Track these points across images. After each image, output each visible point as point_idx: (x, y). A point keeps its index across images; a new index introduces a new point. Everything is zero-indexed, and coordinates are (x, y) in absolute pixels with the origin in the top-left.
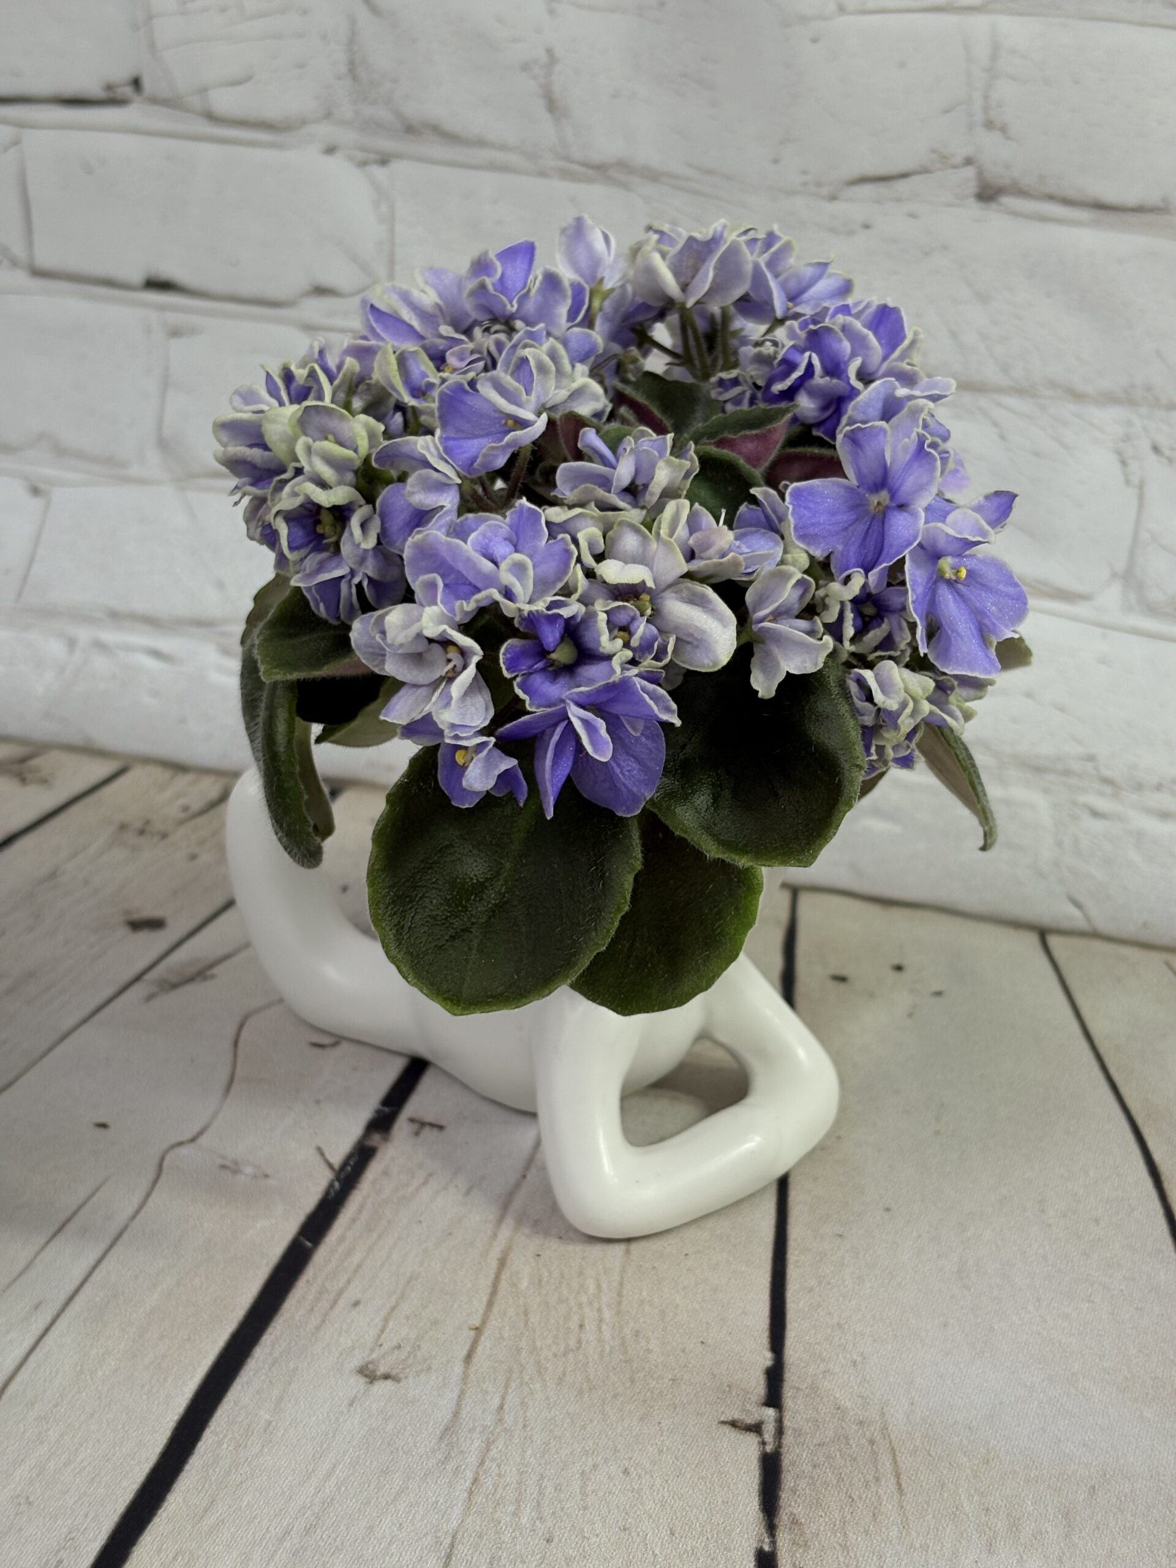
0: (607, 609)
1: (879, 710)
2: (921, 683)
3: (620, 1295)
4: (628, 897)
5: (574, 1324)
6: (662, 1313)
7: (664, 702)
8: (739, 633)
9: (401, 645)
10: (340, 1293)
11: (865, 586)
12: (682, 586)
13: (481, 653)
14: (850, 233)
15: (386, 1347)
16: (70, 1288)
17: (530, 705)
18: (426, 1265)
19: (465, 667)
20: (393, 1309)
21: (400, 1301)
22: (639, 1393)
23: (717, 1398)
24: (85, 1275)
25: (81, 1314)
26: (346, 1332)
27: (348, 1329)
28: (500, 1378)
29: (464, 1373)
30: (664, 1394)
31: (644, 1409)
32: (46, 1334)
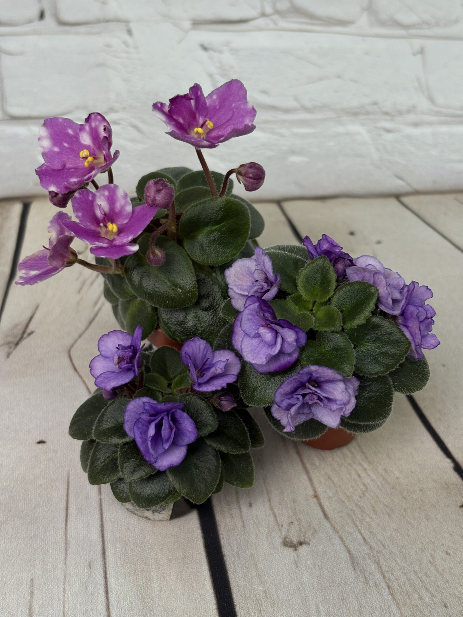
3: (363, 453)
6: (388, 455)
10: (238, 502)
15: (285, 526)
20: (270, 501)
21: (269, 495)
22: (413, 504)
23: (447, 494)
24: (101, 538)
25: (117, 563)
26: (259, 524)
27: (259, 522)
28: (349, 522)
29: (332, 526)
30: (424, 500)
31: (424, 513)
32: (108, 582)
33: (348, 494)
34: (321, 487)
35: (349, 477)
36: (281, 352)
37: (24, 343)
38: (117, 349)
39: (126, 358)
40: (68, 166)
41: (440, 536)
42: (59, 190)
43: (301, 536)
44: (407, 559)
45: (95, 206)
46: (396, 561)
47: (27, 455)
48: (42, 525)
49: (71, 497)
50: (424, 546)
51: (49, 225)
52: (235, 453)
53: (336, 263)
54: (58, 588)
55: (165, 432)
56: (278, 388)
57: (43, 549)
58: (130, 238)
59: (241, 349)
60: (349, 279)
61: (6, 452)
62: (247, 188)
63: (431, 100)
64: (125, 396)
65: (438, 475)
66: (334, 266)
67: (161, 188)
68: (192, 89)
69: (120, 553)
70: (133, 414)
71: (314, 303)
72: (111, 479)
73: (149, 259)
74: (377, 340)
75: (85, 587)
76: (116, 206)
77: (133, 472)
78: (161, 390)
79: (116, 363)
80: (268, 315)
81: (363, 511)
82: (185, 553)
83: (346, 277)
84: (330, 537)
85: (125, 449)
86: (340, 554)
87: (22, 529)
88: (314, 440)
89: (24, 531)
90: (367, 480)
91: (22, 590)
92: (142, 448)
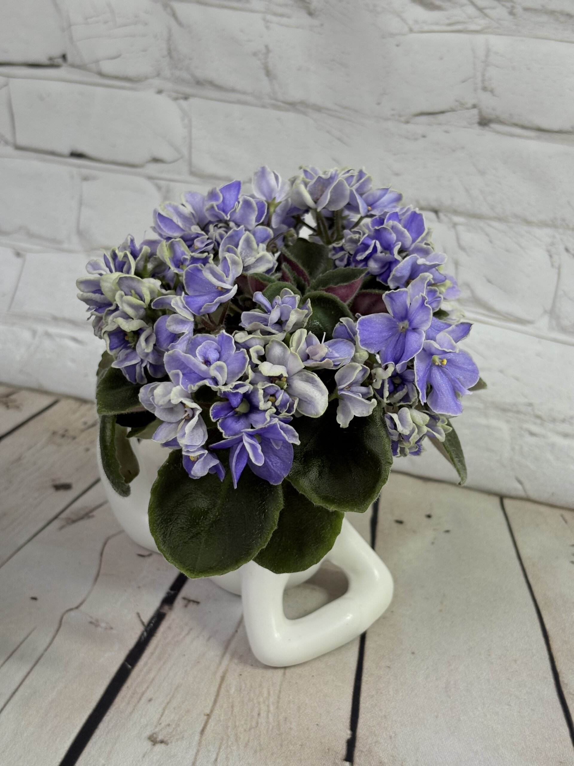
0: (264, 387)
1: (400, 434)
2: (422, 418)
3: (279, 697)
4: (277, 523)
5: (255, 714)
6: (299, 708)
7: (292, 432)
8: (329, 397)
9: (161, 405)
10: (143, 694)
11: (395, 370)
12: (302, 373)
13: (201, 409)
14: (416, 139)
15: (163, 725)
16: (14, 687)
17: (225, 435)
18: (185, 679)
19: (193, 416)
20: (168, 703)
21: (171, 699)
22: (284, 753)
23: (322, 756)
24: (21, 681)
25: (18, 702)
28: (217, 743)
29: (200, 740)
30: (296, 753)
31: (286, 762)
34: (219, 710)
35: (249, 712)
37: (81, 523)
43: (167, 737)
65: (328, 740)
81: (236, 740)
82: (71, 715)
84: (189, 747)
86: (185, 761)
90: (262, 720)
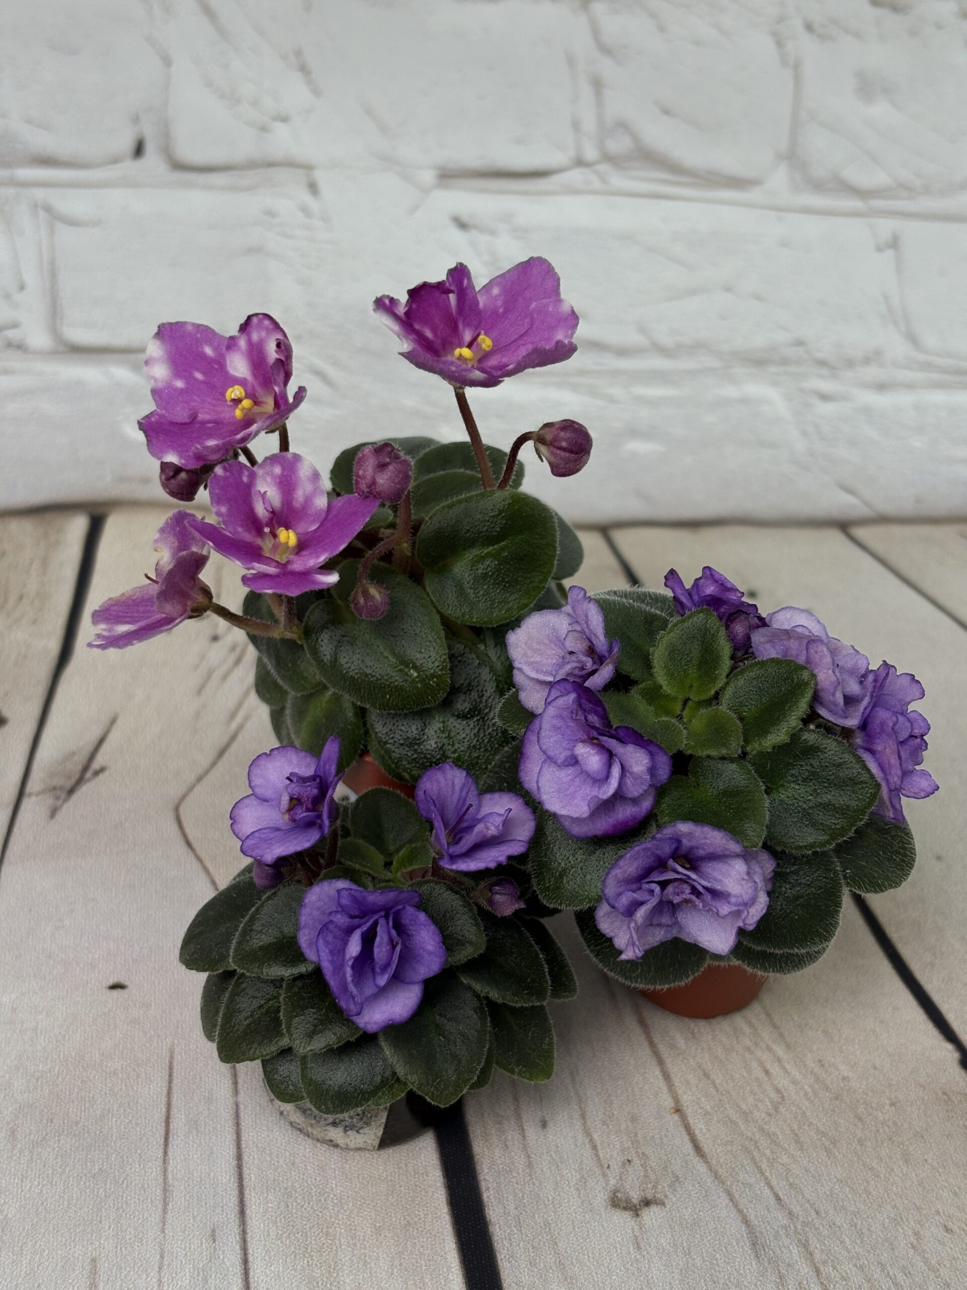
3: (775, 1026)
5: (760, 1074)
6: (826, 1033)
10: (518, 1116)
15: (614, 1167)
20: (583, 1117)
21: (583, 1106)
22: (878, 1131)
23: (947, 1112)
24: (237, 1180)
25: (268, 1231)
26: (561, 1162)
27: (560, 1158)
28: (746, 1163)
29: (711, 1170)
30: (900, 1124)
31: (899, 1150)
32: (249, 1269)
33: (744, 1107)
34: (689, 1093)
35: (745, 1074)
36: (619, 796)
37: (84, 789)
38: (288, 782)
39: (306, 799)
40: (201, 417)
41: (933, 1196)
42: (183, 461)
43: (647, 1188)
44: (865, 1239)
45: (253, 494)
46: (841, 1242)
47: (87, 1011)
48: (116, 1151)
49: (175, 1097)
50: (900, 1214)
51: (157, 536)
52: (518, 1005)
53: (732, 622)
54: (147, 1278)
55: (380, 950)
56: (612, 868)
57: (118, 1199)
58: (323, 558)
59: (538, 788)
60: (757, 653)
61: (45, 1003)
62: (554, 469)
63: (913, 339)
64: (299, 882)
65: (928, 1076)
66: (727, 627)
67: (388, 460)
68: (452, 272)
69: (276, 1213)
70: (316, 913)
71: (686, 701)
72: (265, 1051)
73: (356, 604)
74: (812, 776)
75: (202, 1279)
76: (295, 496)
77: (311, 1035)
78: (371, 872)
79: (284, 811)
80: (594, 719)
81: (774, 1142)
82: (409, 1215)
83: (750, 650)
84: (706, 1192)
85: (296, 989)
86: (728, 1226)
87: (74, 1159)
88: (679, 987)
89: (80, 1163)
90: (782, 1082)
91: (73, 1281)
92: (333, 983)
